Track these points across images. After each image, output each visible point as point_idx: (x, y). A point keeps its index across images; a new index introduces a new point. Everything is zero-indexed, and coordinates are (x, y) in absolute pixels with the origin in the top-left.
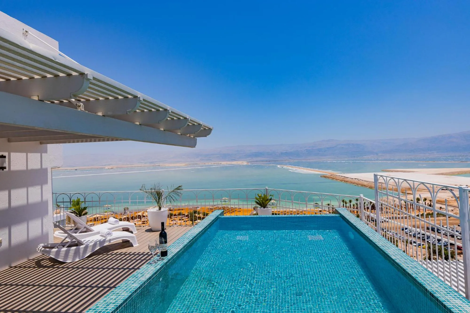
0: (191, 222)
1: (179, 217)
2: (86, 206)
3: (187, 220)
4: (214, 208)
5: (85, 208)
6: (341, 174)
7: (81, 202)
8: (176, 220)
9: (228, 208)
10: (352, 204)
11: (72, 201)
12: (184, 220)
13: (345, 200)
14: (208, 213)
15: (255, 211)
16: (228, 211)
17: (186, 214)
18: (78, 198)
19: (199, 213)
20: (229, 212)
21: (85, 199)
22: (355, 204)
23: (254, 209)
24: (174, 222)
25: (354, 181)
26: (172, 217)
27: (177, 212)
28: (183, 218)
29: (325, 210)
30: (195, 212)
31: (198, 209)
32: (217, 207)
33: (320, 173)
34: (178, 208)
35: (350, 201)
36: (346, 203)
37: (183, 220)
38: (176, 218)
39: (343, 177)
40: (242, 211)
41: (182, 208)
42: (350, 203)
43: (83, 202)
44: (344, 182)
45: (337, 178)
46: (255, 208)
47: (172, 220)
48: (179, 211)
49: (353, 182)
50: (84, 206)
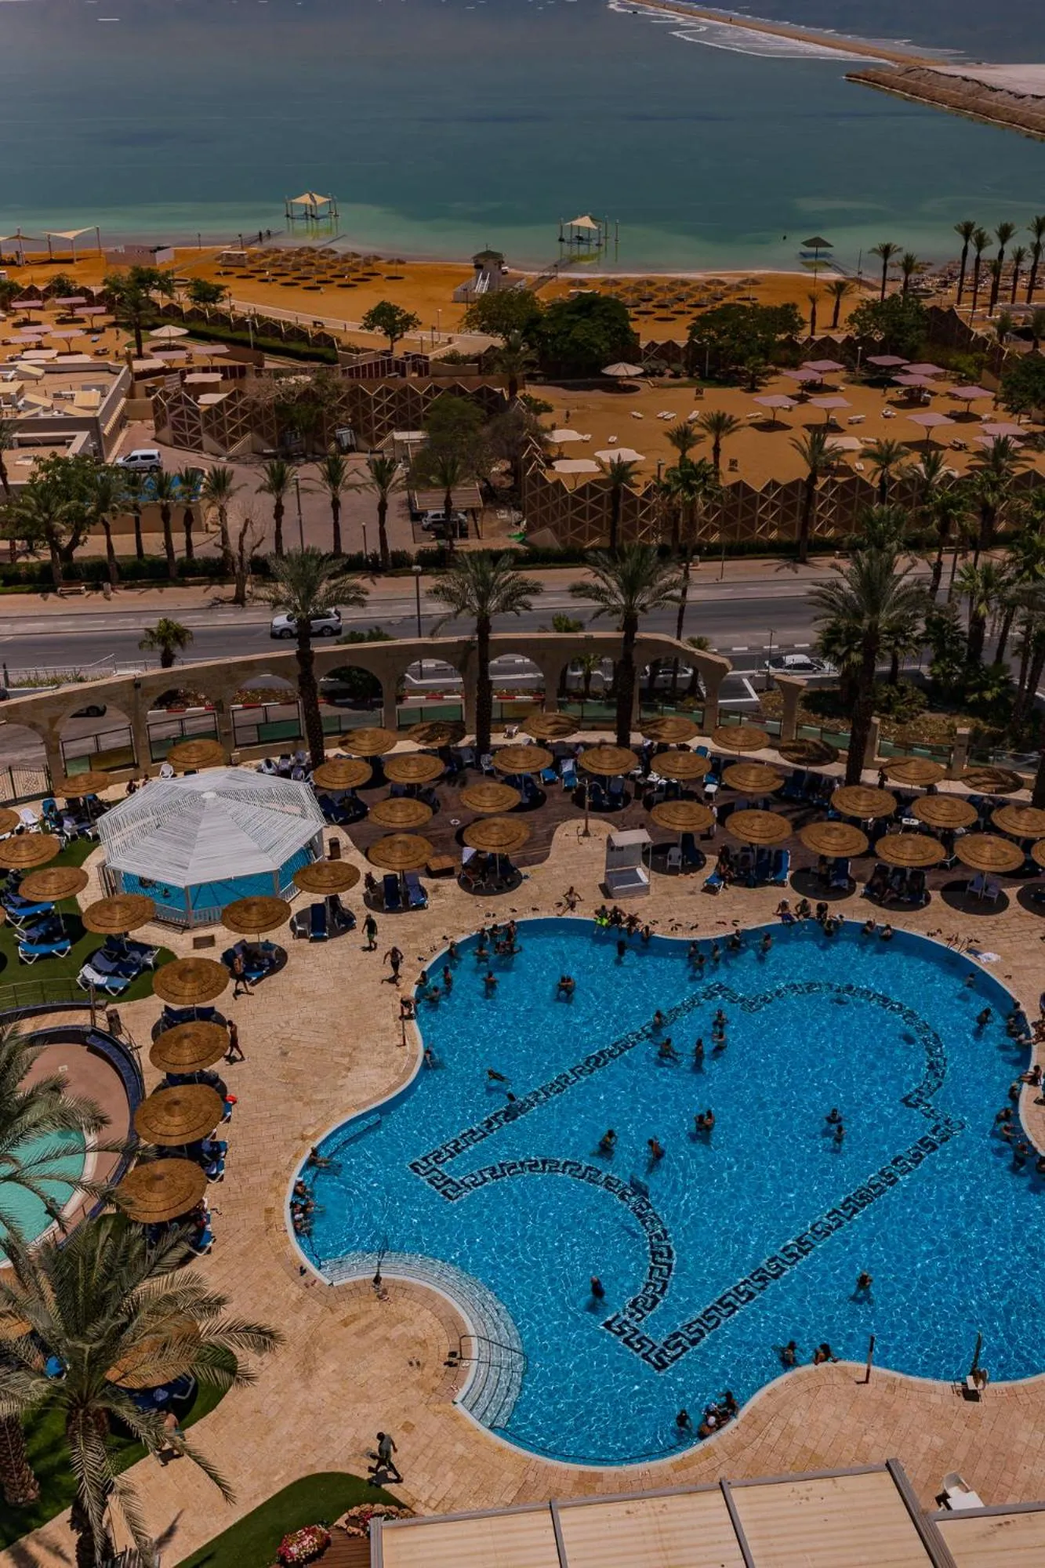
0: (128, 337)
1: (55, 306)
3: (99, 322)
4: (255, 255)
6: (962, 63)
8: (38, 323)
9: (332, 257)
10: (1010, 247)
12: (88, 325)
13: (976, 228)
14: (222, 288)
15: (484, 278)
16: (330, 272)
17: (96, 290)
19: (167, 288)
20: (338, 281)
22: (1029, 249)
23: (478, 267)
24: (28, 335)
25: (1027, 111)
26: (14, 305)
27: (40, 277)
28: (80, 312)
29: (860, 282)
30: (145, 279)
31: (163, 261)
32: (269, 251)
33: (840, 52)
34: (43, 253)
35: (1005, 234)
36: (981, 243)
37: (82, 321)
38: (41, 308)
39: (969, 85)
40: (407, 278)
41: (65, 253)
42: (1003, 242)
44: (971, 118)
45: (939, 91)
46: (481, 261)
47: (15, 320)
48: (54, 271)
49: (1020, 119)
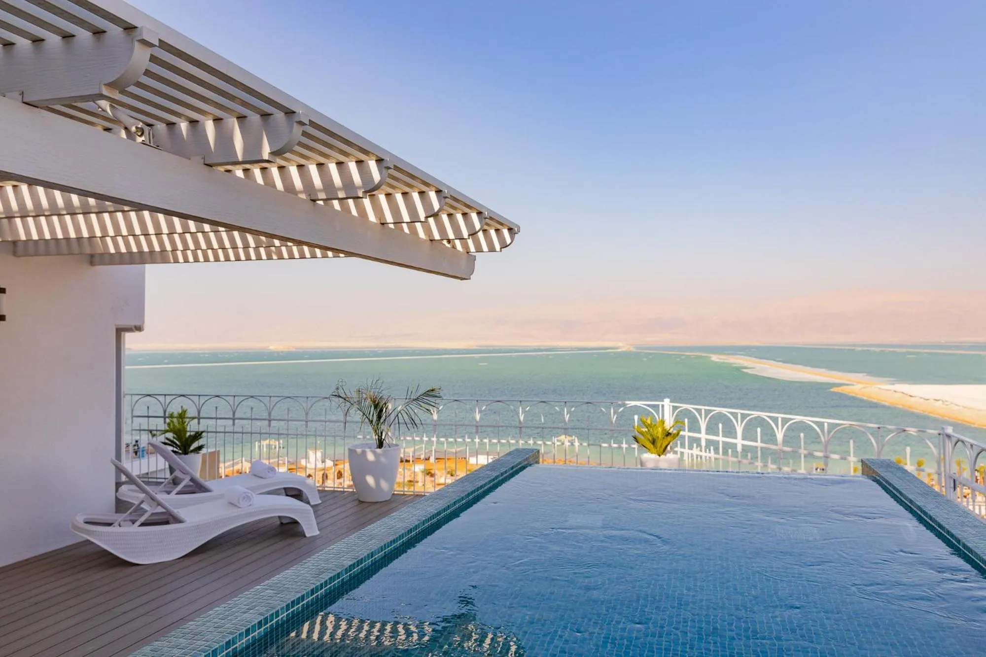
2: (201, 429)
5: (198, 436)
7: (190, 418)
11: (167, 415)
18: (182, 407)
21: (199, 413)
43: (193, 418)
50: (197, 430)
